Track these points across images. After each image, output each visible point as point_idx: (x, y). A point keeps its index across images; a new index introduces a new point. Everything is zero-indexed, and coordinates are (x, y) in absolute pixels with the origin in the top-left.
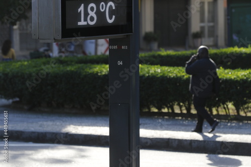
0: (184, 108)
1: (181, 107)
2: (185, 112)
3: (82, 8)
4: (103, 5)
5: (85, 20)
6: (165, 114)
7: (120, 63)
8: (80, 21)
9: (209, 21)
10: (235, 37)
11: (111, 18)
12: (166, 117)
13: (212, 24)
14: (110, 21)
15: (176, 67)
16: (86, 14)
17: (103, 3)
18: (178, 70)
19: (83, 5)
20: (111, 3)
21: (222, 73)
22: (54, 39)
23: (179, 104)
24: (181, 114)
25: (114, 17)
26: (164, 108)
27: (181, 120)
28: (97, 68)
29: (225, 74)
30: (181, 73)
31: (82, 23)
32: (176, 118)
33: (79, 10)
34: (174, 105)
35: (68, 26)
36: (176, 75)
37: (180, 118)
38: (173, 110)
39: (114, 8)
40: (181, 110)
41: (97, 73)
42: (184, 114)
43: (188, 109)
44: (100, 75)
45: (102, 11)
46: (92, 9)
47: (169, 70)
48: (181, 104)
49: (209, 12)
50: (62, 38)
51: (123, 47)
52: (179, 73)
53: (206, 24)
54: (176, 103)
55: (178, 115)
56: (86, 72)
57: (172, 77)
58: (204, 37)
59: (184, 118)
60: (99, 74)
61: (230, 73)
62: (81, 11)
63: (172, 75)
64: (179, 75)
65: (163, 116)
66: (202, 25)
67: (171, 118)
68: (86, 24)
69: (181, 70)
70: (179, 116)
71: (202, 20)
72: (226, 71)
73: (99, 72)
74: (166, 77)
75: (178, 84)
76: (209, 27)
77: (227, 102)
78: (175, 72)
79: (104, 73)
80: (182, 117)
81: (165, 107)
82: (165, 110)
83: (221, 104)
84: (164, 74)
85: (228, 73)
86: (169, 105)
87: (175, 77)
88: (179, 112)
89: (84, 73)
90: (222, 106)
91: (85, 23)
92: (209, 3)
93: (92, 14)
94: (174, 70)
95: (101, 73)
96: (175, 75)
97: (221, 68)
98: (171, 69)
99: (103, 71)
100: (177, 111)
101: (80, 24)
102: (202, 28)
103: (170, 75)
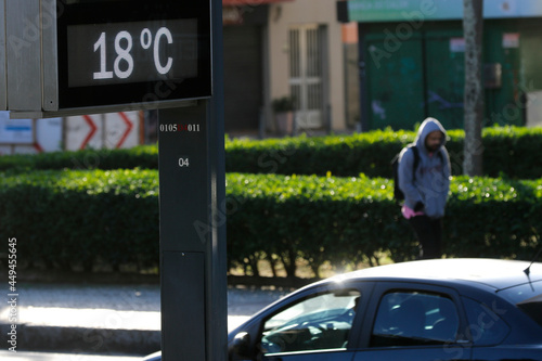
0: (280, 266)
1: (273, 264)
2: (282, 274)
3: (101, 42)
4: (146, 34)
5: (110, 68)
6: (238, 280)
7: (184, 162)
8: (99, 70)
9: (310, 74)
10: (377, 108)
11: (164, 64)
12: (240, 287)
13: (314, 80)
14: (163, 71)
15: (260, 176)
16: (111, 55)
17: (146, 30)
18: (266, 181)
19: (103, 35)
20: (164, 31)
21: (366, 187)
22: (43, 110)
23: (269, 258)
24: (275, 280)
25: (170, 60)
26: (235, 267)
27: (273, 291)
28: (85, 179)
29: (372, 188)
30: (274, 187)
31: (102, 75)
32: (264, 288)
33: (96, 47)
34: (259, 258)
35: (73, 82)
36: (264, 193)
37: (272, 288)
38: (255, 270)
39: (170, 41)
40: (274, 271)
41: (85, 189)
42: (281, 278)
43: (291, 269)
44: (92, 195)
45: (146, 47)
46: (124, 43)
47: (247, 182)
48: (274, 257)
49: (310, 53)
50: (60, 107)
51: (190, 128)
52: (270, 187)
53: (304, 81)
54: (264, 255)
55: (267, 281)
56: (58, 188)
57: (254, 196)
58: (299, 108)
59: (281, 289)
60: (90, 192)
61: (383, 187)
62: (99, 48)
63: (254, 193)
64: (269, 192)
65: (234, 285)
66: (296, 81)
67: (253, 287)
68: (111, 76)
69: (274, 182)
70: (269, 285)
71: (295, 72)
72: (374, 182)
73: (90, 187)
74: (241, 196)
75: (267, 212)
76: (311, 87)
77: (378, 250)
78: (259, 185)
79: (100, 190)
80: (277, 287)
81: (236, 263)
82: (238, 272)
83: (364, 256)
84: (235, 190)
85: (378, 187)
86: (246, 260)
87: (262, 197)
88: (270, 275)
89: (56, 191)
90: (366, 260)
91: (109, 75)
92: (309, 33)
93: (124, 54)
94: (258, 181)
95: (93, 189)
96: (260, 192)
97: (362, 175)
98: (250, 179)
99: (97, 186)
100: (265, 271)
101: (97, 76)
102: (295, 89)
103: (250, 191)
